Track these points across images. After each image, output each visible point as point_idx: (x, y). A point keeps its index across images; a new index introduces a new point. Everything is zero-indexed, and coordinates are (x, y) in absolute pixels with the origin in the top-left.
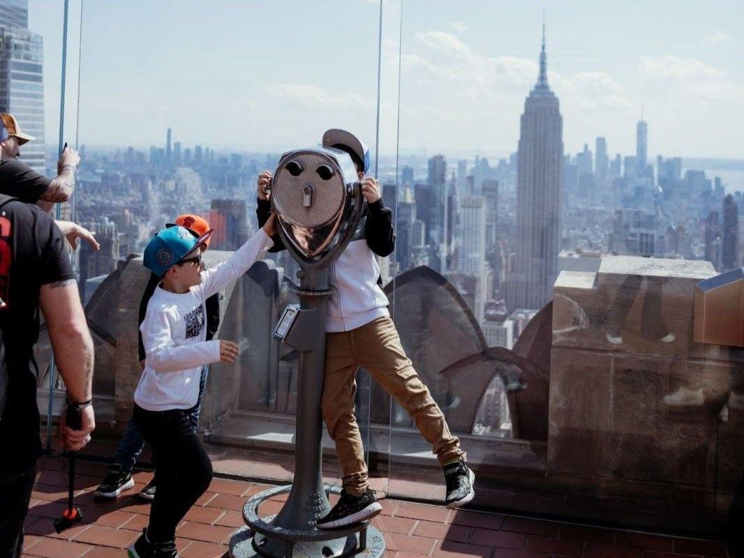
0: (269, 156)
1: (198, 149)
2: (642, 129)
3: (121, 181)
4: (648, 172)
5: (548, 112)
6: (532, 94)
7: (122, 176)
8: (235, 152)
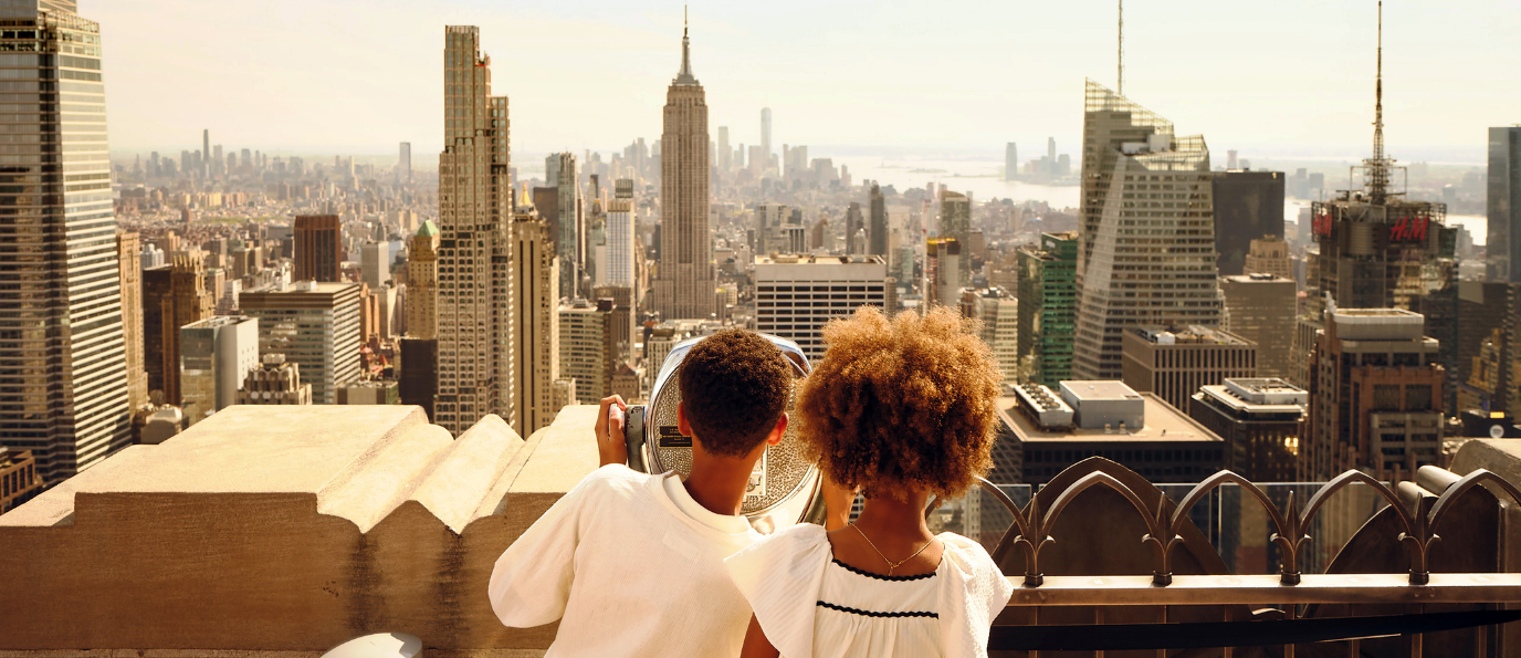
0: (338, 157)
1: (246, 152)
2: (765, 116)
3: (148, 196)
4: (773, 162)
5: (693, 102)
6: (675, 83)
7: (148, 190)
8: (294, 155)
